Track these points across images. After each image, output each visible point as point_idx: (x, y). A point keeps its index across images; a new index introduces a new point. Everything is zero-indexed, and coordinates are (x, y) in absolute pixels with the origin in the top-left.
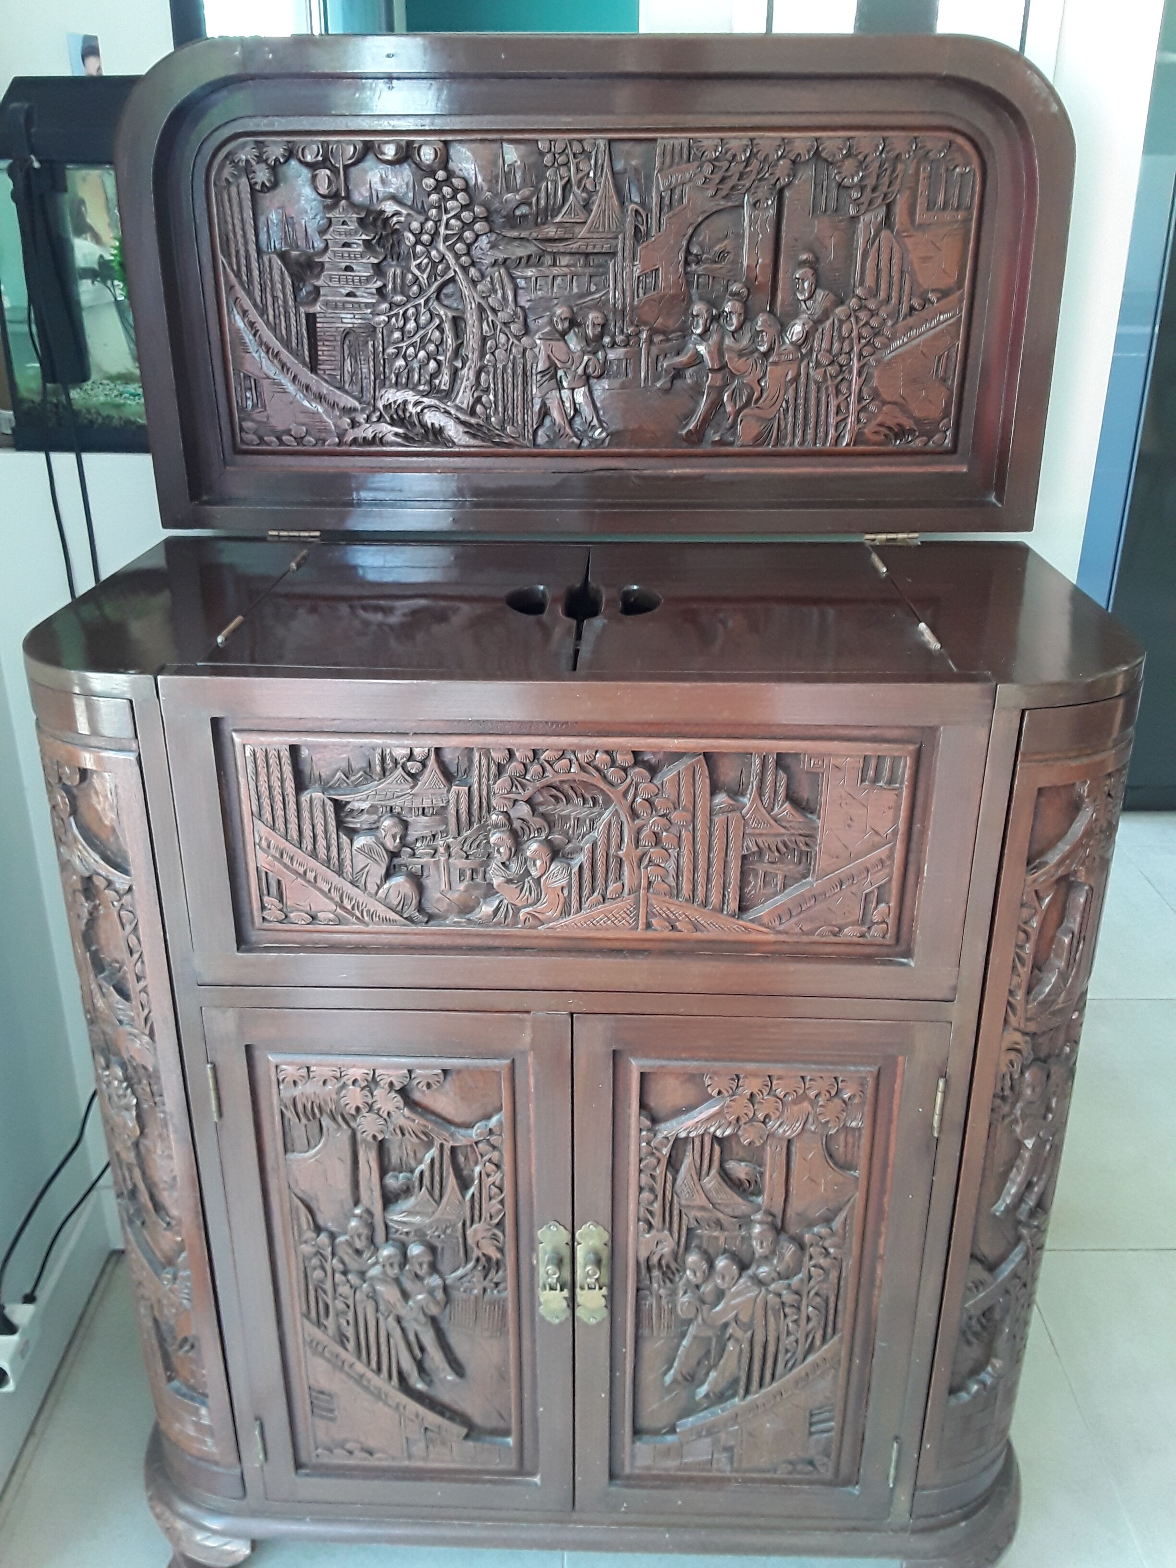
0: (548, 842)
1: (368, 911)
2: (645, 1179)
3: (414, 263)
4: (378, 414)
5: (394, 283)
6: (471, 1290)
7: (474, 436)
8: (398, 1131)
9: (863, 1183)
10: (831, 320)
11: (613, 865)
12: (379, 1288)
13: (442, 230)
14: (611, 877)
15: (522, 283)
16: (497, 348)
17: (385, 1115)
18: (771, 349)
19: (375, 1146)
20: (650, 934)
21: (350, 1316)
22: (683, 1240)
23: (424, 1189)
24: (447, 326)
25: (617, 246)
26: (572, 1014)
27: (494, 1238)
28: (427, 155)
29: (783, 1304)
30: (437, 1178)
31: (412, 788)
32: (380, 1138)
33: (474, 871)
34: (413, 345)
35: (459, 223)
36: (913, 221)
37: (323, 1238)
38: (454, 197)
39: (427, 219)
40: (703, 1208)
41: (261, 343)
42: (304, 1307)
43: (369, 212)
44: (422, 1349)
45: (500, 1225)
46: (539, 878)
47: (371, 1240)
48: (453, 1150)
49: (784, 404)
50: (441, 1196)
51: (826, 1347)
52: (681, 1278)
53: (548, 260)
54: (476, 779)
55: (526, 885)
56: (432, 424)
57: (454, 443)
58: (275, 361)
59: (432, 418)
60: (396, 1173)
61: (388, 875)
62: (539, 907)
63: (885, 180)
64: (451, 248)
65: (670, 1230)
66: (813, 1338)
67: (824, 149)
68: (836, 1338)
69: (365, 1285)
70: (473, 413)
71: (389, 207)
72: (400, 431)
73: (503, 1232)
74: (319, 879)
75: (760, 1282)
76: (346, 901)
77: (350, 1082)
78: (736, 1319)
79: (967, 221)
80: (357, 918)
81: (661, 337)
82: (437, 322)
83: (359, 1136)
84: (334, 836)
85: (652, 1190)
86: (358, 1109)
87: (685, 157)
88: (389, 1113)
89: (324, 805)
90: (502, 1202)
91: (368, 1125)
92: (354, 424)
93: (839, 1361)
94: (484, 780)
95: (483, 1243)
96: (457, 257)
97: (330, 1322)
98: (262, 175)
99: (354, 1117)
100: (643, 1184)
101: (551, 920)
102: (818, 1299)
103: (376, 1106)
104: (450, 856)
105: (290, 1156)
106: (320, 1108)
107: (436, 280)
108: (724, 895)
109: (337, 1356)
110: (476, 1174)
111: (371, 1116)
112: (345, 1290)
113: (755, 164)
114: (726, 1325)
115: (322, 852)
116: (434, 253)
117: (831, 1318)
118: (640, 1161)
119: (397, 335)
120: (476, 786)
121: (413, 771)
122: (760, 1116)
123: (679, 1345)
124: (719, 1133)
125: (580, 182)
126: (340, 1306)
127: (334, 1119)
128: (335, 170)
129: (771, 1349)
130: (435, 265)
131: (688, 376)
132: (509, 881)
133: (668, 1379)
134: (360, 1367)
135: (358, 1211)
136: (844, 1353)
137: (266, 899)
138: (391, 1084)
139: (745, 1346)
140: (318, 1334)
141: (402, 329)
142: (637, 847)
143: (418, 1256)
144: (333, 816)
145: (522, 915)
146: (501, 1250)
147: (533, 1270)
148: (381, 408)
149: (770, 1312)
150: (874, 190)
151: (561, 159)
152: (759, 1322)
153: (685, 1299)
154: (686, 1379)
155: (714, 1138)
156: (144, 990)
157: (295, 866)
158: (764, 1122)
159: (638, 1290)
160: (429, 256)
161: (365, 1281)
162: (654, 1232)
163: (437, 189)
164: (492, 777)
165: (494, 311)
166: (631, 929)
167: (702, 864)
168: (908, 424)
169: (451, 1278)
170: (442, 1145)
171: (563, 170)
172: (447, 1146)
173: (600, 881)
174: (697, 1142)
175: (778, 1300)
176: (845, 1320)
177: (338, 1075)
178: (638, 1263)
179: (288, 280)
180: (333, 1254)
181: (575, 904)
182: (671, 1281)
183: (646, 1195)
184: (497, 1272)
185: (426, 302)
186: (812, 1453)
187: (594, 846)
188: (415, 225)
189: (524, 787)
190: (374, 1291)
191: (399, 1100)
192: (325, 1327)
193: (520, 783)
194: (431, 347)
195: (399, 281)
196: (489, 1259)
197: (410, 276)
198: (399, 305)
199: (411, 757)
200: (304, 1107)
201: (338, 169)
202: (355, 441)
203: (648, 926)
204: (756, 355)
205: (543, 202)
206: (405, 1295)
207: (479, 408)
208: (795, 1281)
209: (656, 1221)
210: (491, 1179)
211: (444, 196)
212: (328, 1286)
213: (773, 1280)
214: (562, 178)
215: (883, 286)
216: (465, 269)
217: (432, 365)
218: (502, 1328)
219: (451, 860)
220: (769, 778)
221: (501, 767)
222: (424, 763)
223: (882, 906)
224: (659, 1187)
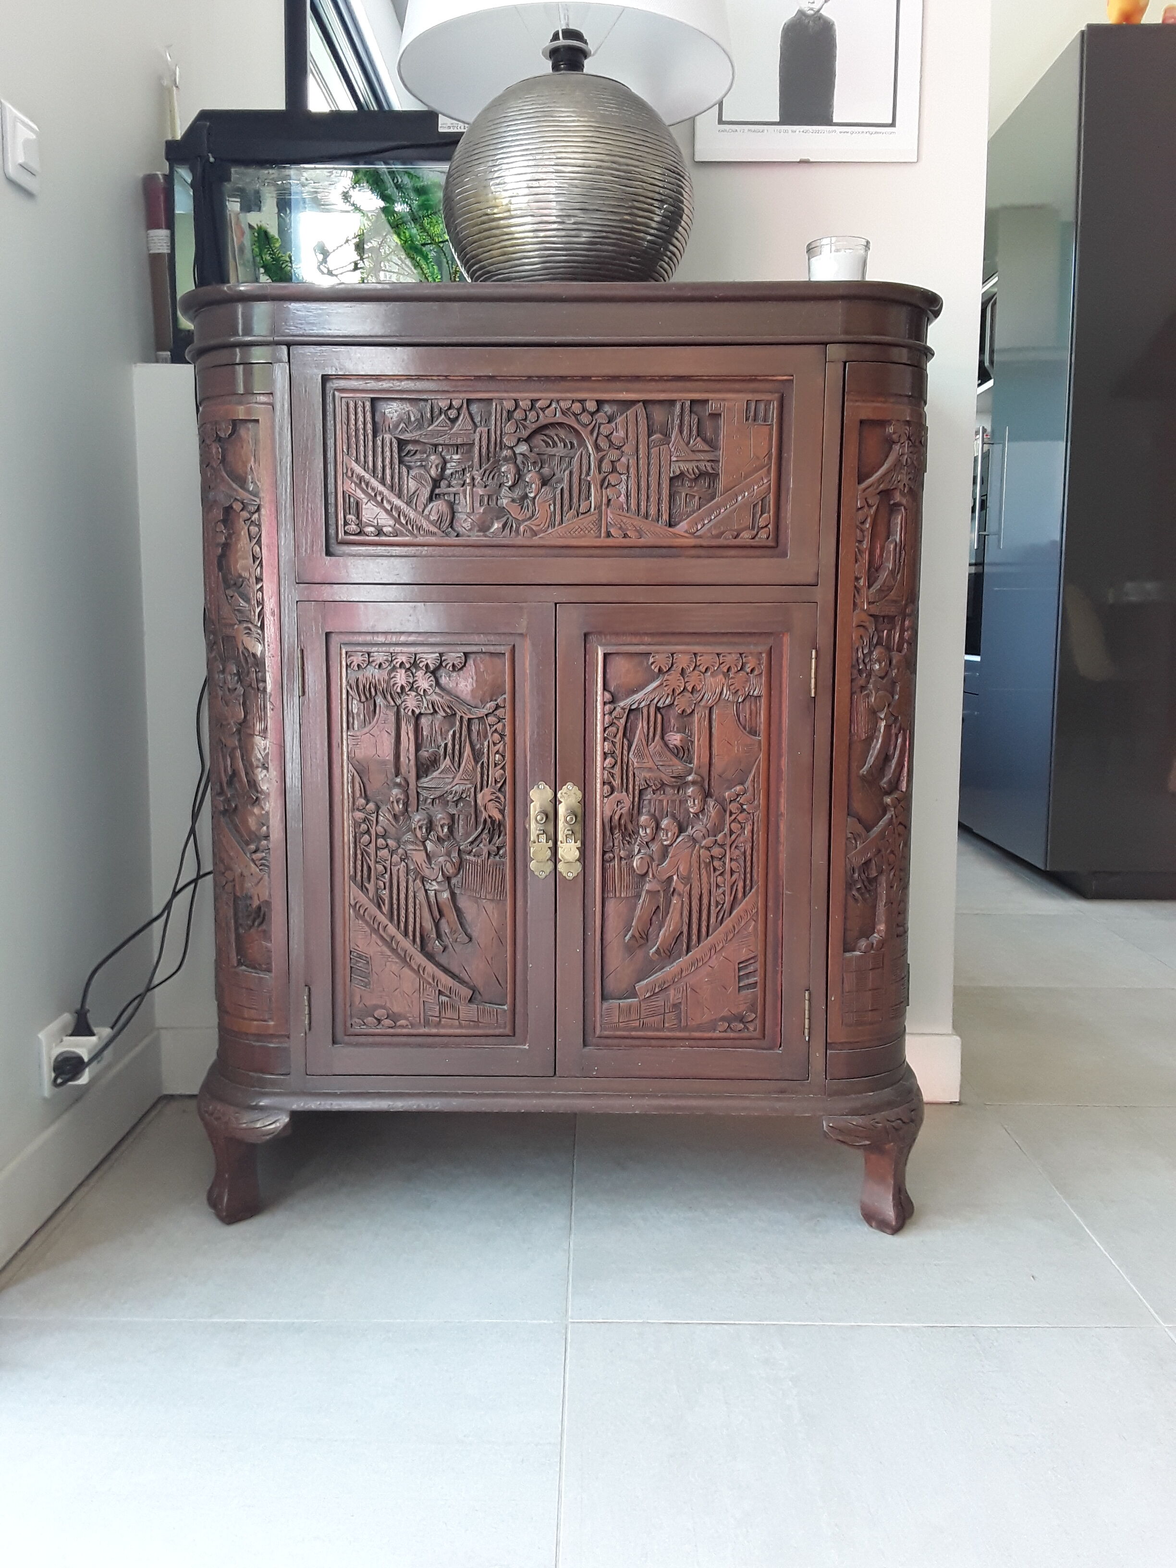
0: (541, 475)
1: (417, 526)
2: (608, 746)
6: (479, 854)
8: (430, 707)
9: (764, 746)
11: (584, 487)
12: (411, 849)
14: (583, 496)
17: (422, 693)
19: (413, 720)
20: (609, 539)
22: (636, 799)
23: (448, 757)
26: (556, 604)
27: (498, 800)
29: (712, 857)
30: (457, 747)
31: (451, 429)
32: (417, 713)
33: (489, 497)
40: (650, 769)
42: (352, 871)
44: (440, 911)
45: (502, 789)
46: (534, 498)
48: (470, 720)
50: (460, 764)
51: (746, 899)
52: (636, 837)
54: (493, 422)
55: (526, 504)
60: (427, 746)
61: (431, 499)
62: (534, 521)
65: (627, 791)
66: (737, 891)
68: (753, 891)
73: (504, 795)
74: (385, 500)
75: (694, 840)
76: (402, 518)
77: (398, 665)
78: (678, 873)
80: (409, 531)
83: (402, 712)
84: (397, 467)
85: (613, 756)
86: (402, 687)
88: (425, 690)
89: (391, 443)
90: (503, 768)
91: (409, 702)
93: (758, 913)
94: (498, 424)
95: (490, 805)
99: (399, 695)
100: (606, 750)
101: (542, 531)
102: (738, 852)
103: (416, 685)
104: (474, 485)
105: (351, 732)
106: (375, 688)
108: (659, 510)
109: (374, 918)
110: (486, 744)
111: (412, 694)
114: (670, 879)
115: (388, 481)
117: (748, 870)
118: (605, 729)
120: (493, 427)
121: (451, 417)
122: (689, 687)
124: (660, 704)
126: (380, 868)
127: (385, 698)
129: (705, 901)
132: (513, 501)
133: (628, 938)
135: (398, 780)
136: (760, 906)
137: (348, 517)
138: (427, 666)
139: (685, 900)
140: (361, 897)
142: (600, 473)
143: (440, 819)
144: (397, 451)
145: (522, 529)
146: (502, 812)
147: (526, 832)
149: (703, 866)
152: (695, 876)
153: (639, 856)
154: (642, 937)
155: (657, 708)
156: (261, 589)
157: (370, 491)
158: (692, 693)
159: (604, 850)
161: (399, 845)
162: (615, 794)
164: (503, 421)
166: (597, 537)
167: (643, 484)
170: (461, 717)
172: (466, 718)
173: (575, 500)
174: (645, 712)
175: (708, 853)
176: (759, 874)
177: (390, 659)
178: (603, 823)
180: (377, 821)
181: (558, 518)
183: (609, 761)
184: (499, 837)
186: (742, 1009)
187: (571, 473)
189: (525, 427)
190: (406, 854)
191: (432, 680)
192: (367, 890)
193: (522, 424)
196: (493, 822)
199: (451, 407)
200: (364, 687)
203: (608, 535)
206: (429, 858)
208: (720, 837)
209: (616, 783)
210: (496, 748)
213: (704, 837)
218: (501, 892)
219: (475, 489)
220: (687, 418)
221: (510, 413)
222: (459, 410)
223: (765, 515)
224: (618, 753)
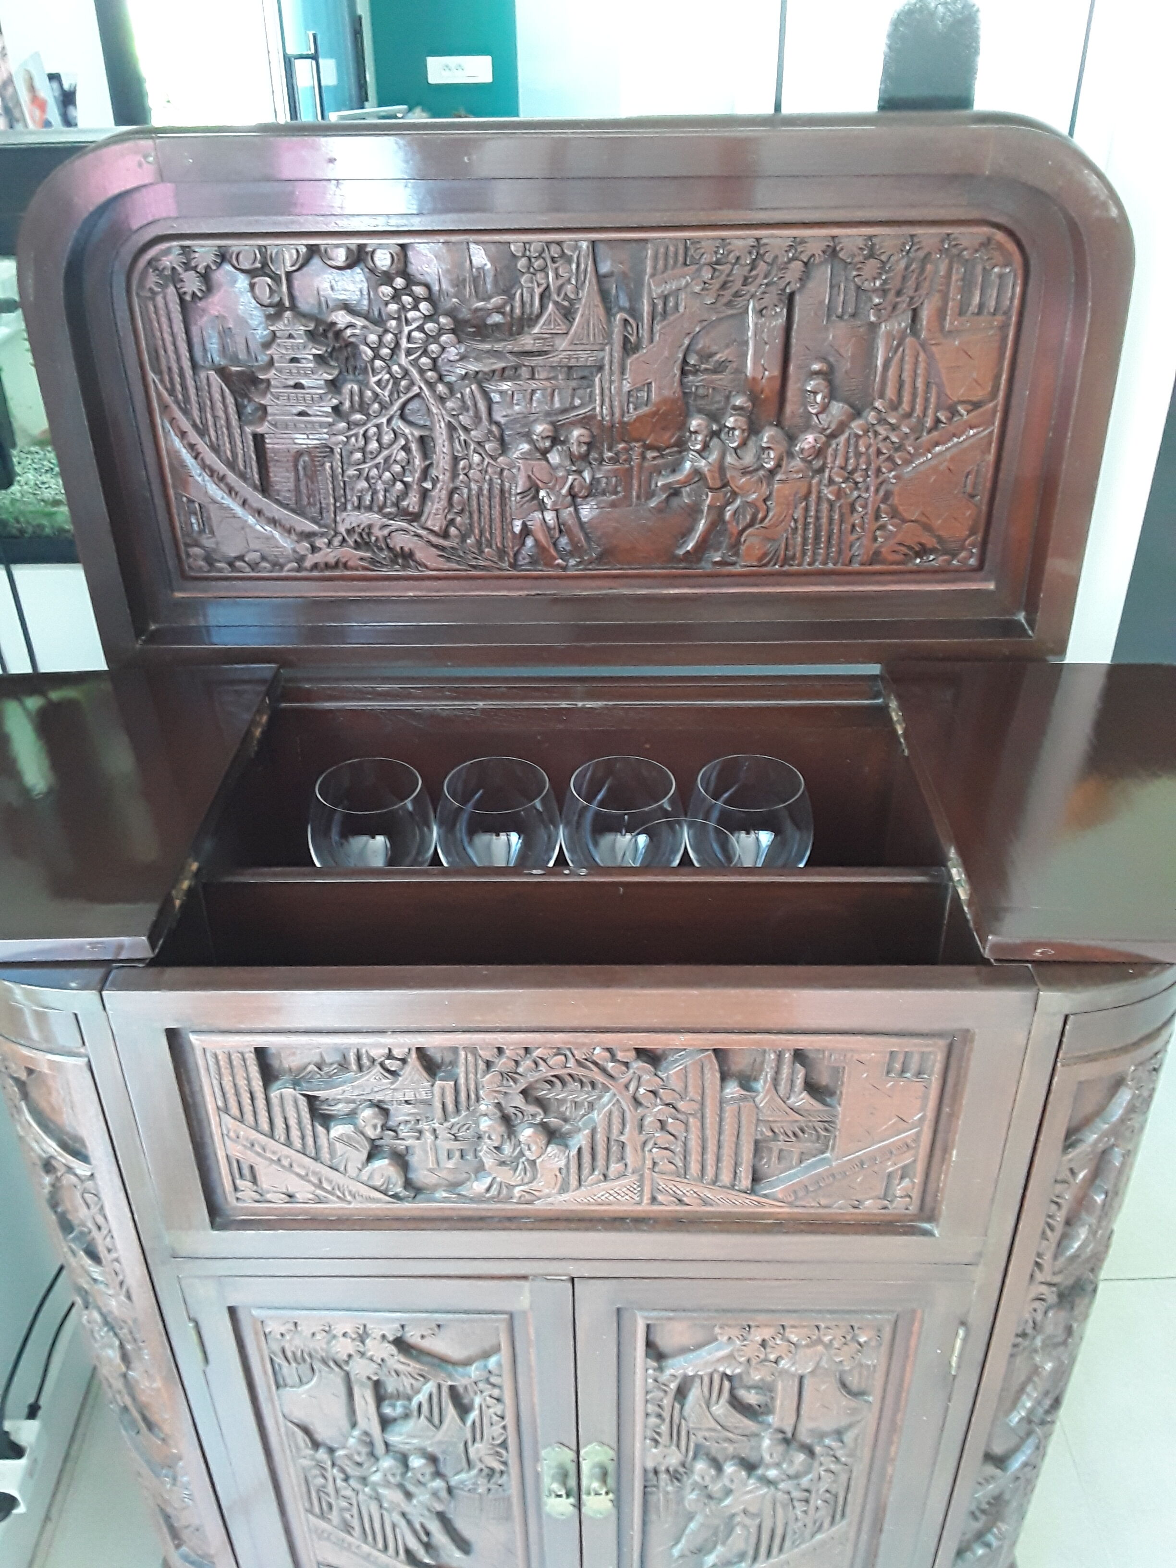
0: (544, 1125)
1: (350, 1192)
2: (651, 1408)
3: (374, 379)
4: (340, 538)
5: (352, 401)
6: (475, 1489)
7: (448, 559)
8: (393, 1374)
9: (876, 1408)
10: (846, 435)
11: (614, 1148)
12: (382, 1491)
13: (404, 344)
14: (613, 1158)
15: (496, 397)
16: (470, 467)
17: (379, 1361)
18: (778, 466)
19: (370, 1384)
20: (656, 1208)
21: (355, 1511)
23: (422, 1417)
24: (414, 446)
25: (603, 358)
26: (572, 1279)
27: (498, 1454)
28: (383, 260)
29: (792, 1499)
30: (436, 1409)
31: (392, 1083)
32: (375, 1378)
33: (463, 1151)
34: (377, 466)
35: (422, 335)
36: (942, 327)
37: (322, 1454)
38: (416, 308)
39: (386, 331)
40: (711, 1429)
41: (204, 466)
42: (307, 1505)
43: (318, 321)
44: (428, 1534)
45: (504, 1444)
46: (535, 1160)
47: (372, 1454)
48: (452, 1388)
49: (792, 524)
50: (441, 1422)
51: (833, 1529)
52: (689, 1478)
53: (524, 372)
54: (463, 1074)
55: (521, 1166)
56: (402, 548)
57: (426, 567)
58: (222, 485)
59: (401, 541)
60: (393, 1401)
61: (370, 1157)
62: (534, 1185)
63: (911, 283)
64: (415, 363)
65: (678, 1446)
66: (821, 1523)
67: (842, 249)
68: (844, 1522)
69: (367, 1490)
70: (445, 535)
71: (341, 318)
72: (369, 555)
73: (506, 1449)
74: (294, 1165)
75: (769, 1482)
76: (325, 1183)
77: (340, 1334)
78: (745, 1512)
79: (1004, 327)
80: (338, 1197)
81: (655, 454)
82: (403, 442)
83: (353, 1377)
84: (310, 1127)
85: (659, 1416)
86: (350, 1356)
87: (681, 259)
88: (383, 1360)
89: (296, 1102)
90: (504, 1427)
91: (360, 1369)
92: (314, 549)
93: (846, 1539)
94: (471, 1076)
95: (486, 1458)
96: (422, 372)
97: (334, 1516)
98: (192, 284)
99: (347, 1362)
100: (649, 1411)
101: (548, 1196)
102: (828, 1495)
103: (369, 1354)
104: (436, 1138)
105: (281, 1391)
106: (310, 1356)
107: (399, 397)
108: (735, 1173)
109: (343, 1540)
110: (476, 1406)
111: (364, 1362)
112: (348, 1493)
113: (762, 267)
114: (733, 1516)
115: (297, 1143)
116: (395, 368)
117: (840, 1508)
118: (647, 1393)
119: (358, 455)
120: (462, 1081)
121: (392, 1068)
122: (772, 1357)
123: (686, 1527)
124: (729, 1372)
125: (560, 289)
126: (344, 1504)
127: (326, 1364)
128: (276, 278)
129: (779, 1532)
130: (396, 381)
131: (684, 494)
132: (502, 1163)
133: (676, 1552)
134: (366, 1548)
135: (355, 1433)
136: (852, 1534)
137: (239, 1182)
138: (384, 1337)
139: (753, 1530)
140: (323, 1525)
141: (363, 450)
142: (640, 1133)
143: (420, 1468)
144: (307, 1110)
145: (516, 1192)
146: (505, 1463)
147: (538, 1476)
148: (344, 534)
149: (778, 1505)
150: (899, 293)
151: (537, 264)
152: (767, 1513)
153: (693, 1496)
154: (692, 1552)
155: (725, 1375)
156: (117, 1260)
157: (268, 1155)
158: (776, 1362)
159: (645, 1487)
160: (390, 372)
161: (366, 1485)
162: (660, 1448)
163: (396, 296)
164: (480, 1072)
165: (466, 430)
166: (635, 1203)
167: (711, 1147)
168: (930, 541)
169: (454, 1481)
170: (439, 1384)
171: (540, 276)
172: (445, 1384)
173: (600, 1162)
174: (706, 1380)
175: (786, 1496)
176: (853, 1509)
177: (327, 1328)
178: (645, 1471)
179: (230, 400)
180: (333, 1465)
181: (574, 1182)
182: (678, 1480)
183: (653, 1420)
184: (501, 1478)
185: (389, 421)
187: (593, 1129)
188: (373, 338)
189: (515, 1080)
190: (377, 1493)
191: (393, 1349)
192: (330, 1520)
193: (511, 1077)
194: (397, 468)
195: (357, 398)
196: (492, 1470)
197: (369, 393)
198: (358, 424)
199: (389, 1056)
200: (294, 1354)
201: (279, 277)
202: (315, 566)
203: (654, 1199)
204: (762, 473)
205: (518, 311)
206: (409, 1495)
207: (453, 531)
208: (805, 1481)
209: (663, 1439)
210: (491, 1410)
211: (404, 307)
212: (330, 1489)
213: (783, 1481)
214: (539, 285)
215: (906, 398)
216: (431, 385)
217: (399, 486)
218: (508, 1517)
219: (438, 1141)
220: (785, 1071)
221: (488, 1064)
222: (404, 1061)
223: (906, 1182)
224: (666, 1415)
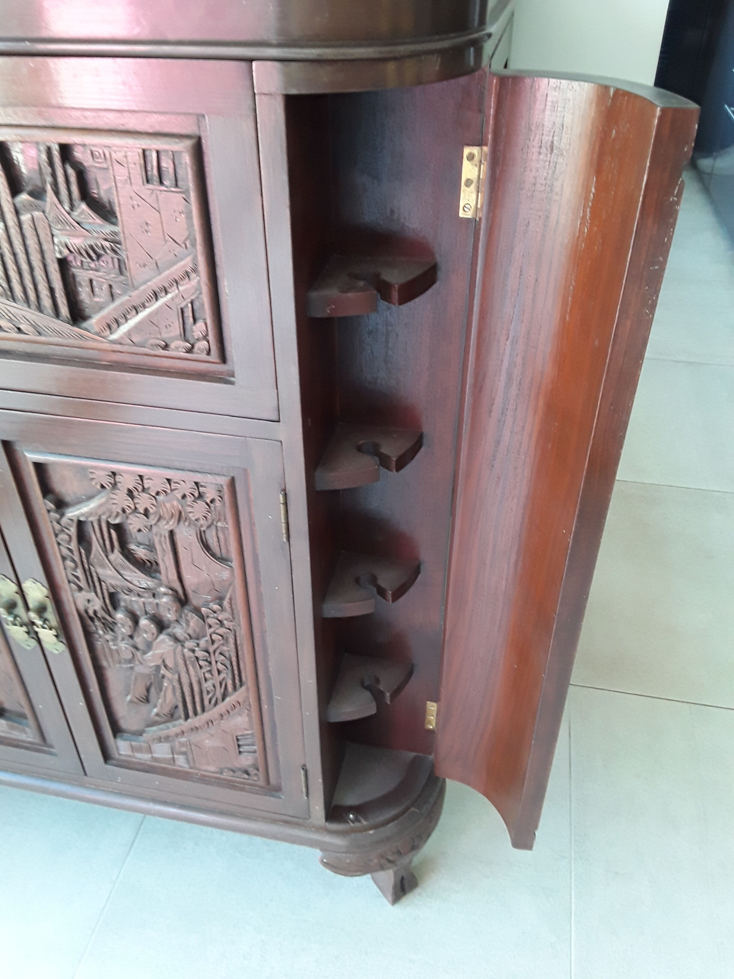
2: (64, 551)
9: (239, 576)
20: (2, 335)
22: (108, 601)
29: (197, 658)
40: (115, 578)
51: (237, 693)
65: (94, 592)
66: (226, 685)
68: (244, 688)
75: (176, 639)
78: (164, 664)
85: (72, 560)
93: (250, 705)
100: (64, 554)
102: (223, 658)
108: (54, 300)
114: (158, 668)
117: (236, 673)
118: (56, 536)
122: (141, 509)
124: (111, 520)
129: (196, 689)
136: (253, 700)
139: (177, 685)
149: (188, 663)
152: (182, 668)
153: (123, 644)
154: (139, 700)
155: (109, 524)
158: (145, 514)
159: (86, 633)
162: (84, 592)
167: (24, 265)
174: (96, 526)
175: (191, 654)
176: (248, 677)
178: (79, 613)
183: (69, 563)
186: (245, 766)
208: (203, 642)
209: (83, 585)
213: (186, 639)
220: (59, 172)
223: (200, 324)
224: (77, 558)
